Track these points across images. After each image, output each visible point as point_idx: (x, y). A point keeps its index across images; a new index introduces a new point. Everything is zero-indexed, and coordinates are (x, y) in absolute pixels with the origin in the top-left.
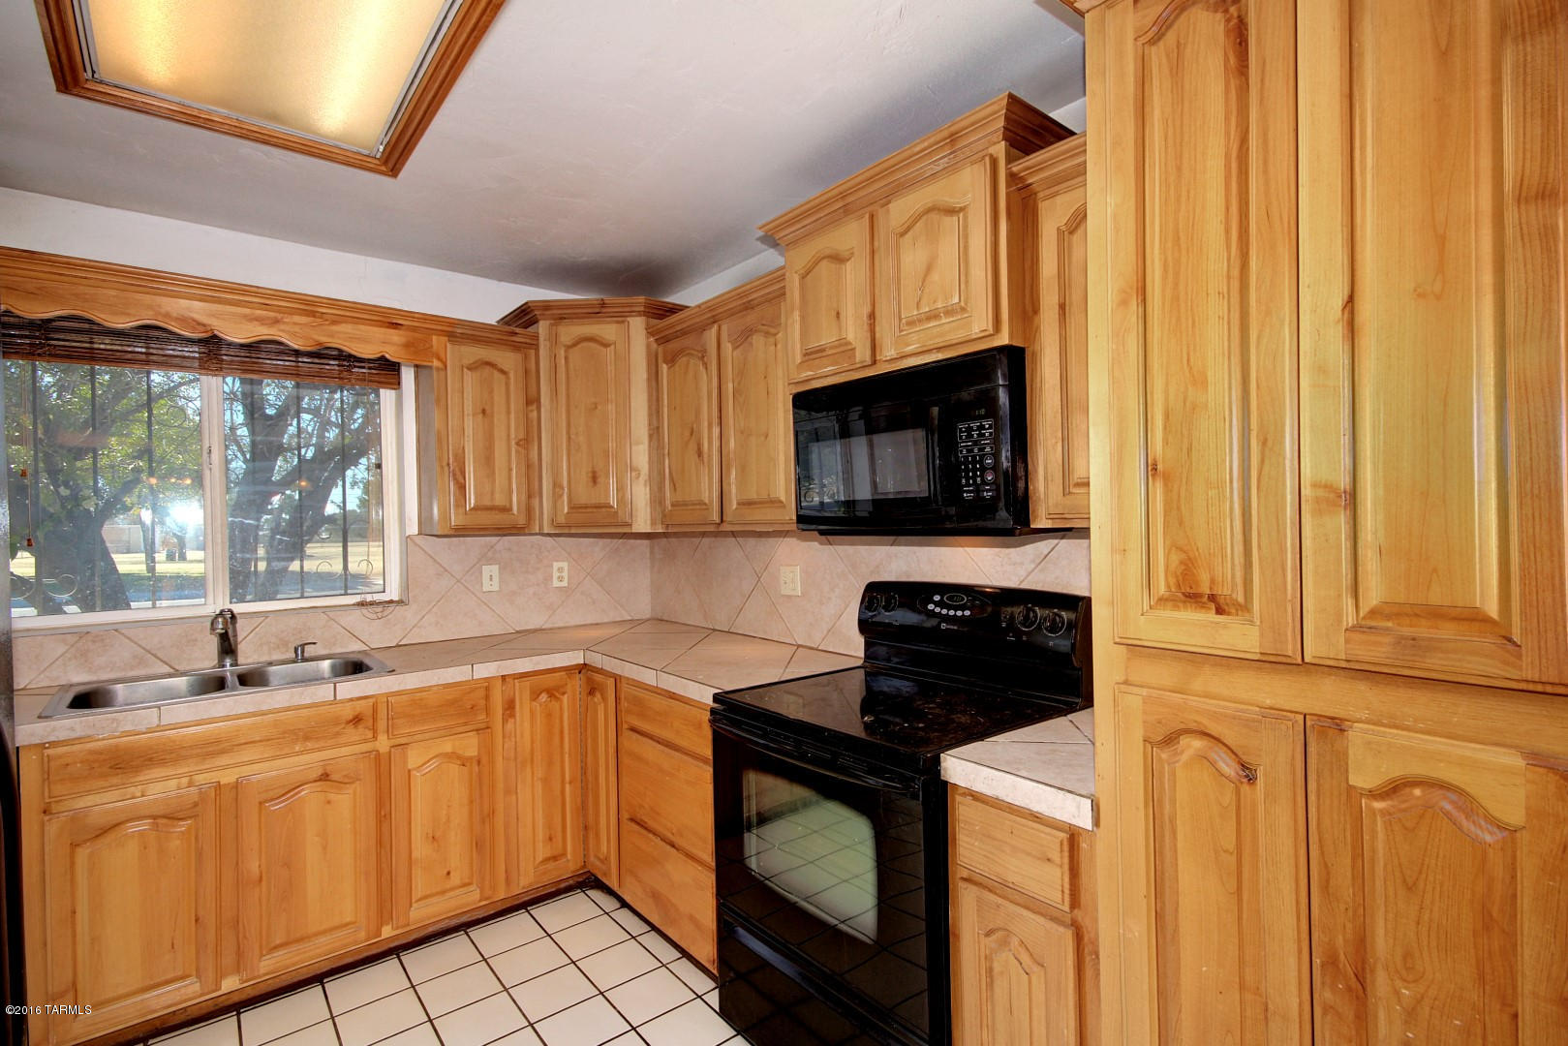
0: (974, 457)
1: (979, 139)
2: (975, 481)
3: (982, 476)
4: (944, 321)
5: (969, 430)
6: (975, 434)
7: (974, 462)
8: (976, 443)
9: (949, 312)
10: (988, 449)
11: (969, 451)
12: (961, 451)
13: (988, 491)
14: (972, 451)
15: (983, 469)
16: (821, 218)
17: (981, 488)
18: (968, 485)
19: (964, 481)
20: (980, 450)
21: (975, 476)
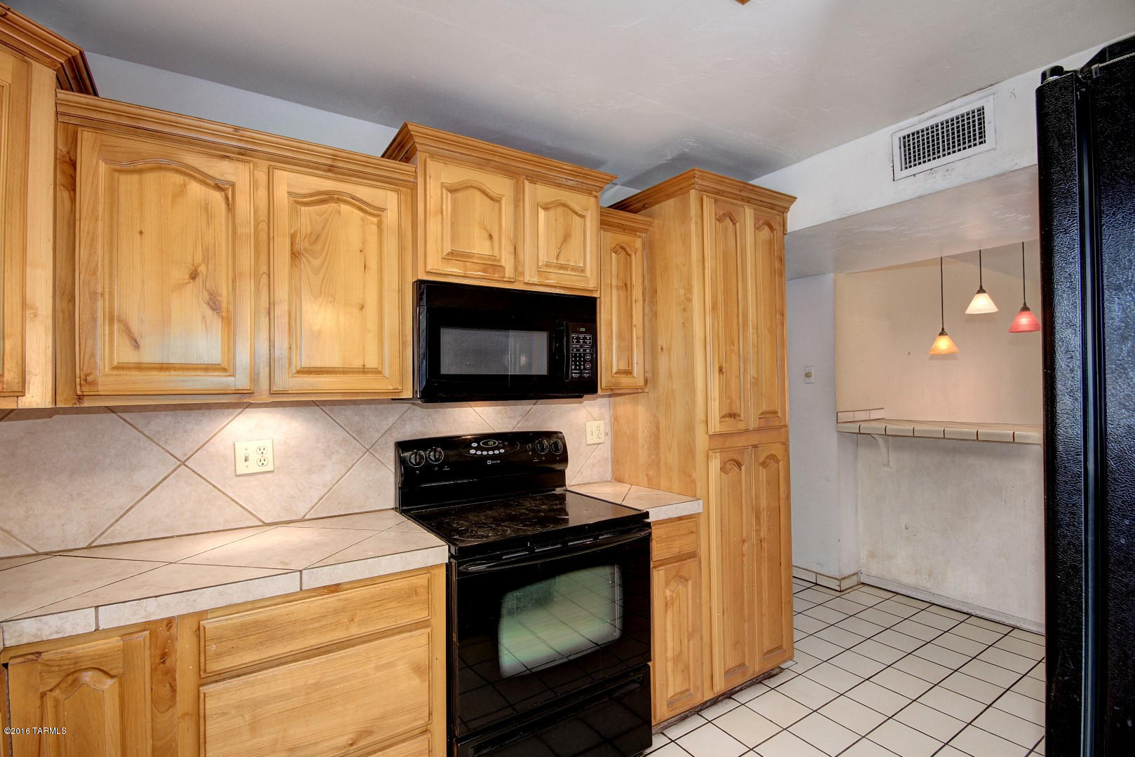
0: (580, 354)
1: (591, 185)
2: (580, 368)
3: (584, 365)
4: (569, 273)
5: (578, 338)
6: (581, 341)
7: (580, 357)
8: (581, 346)
9: (573, 269)
10: (588, 351)
11: (577, 350)
12: (573, 350)
13: (587, 373)
14: (579, 350)
15: (585, 361)
16: (472, 156)
17: (583, 372)
18: (575, 369)
19: (573, 367)
20: (584, 350)
21: (580, 365)
